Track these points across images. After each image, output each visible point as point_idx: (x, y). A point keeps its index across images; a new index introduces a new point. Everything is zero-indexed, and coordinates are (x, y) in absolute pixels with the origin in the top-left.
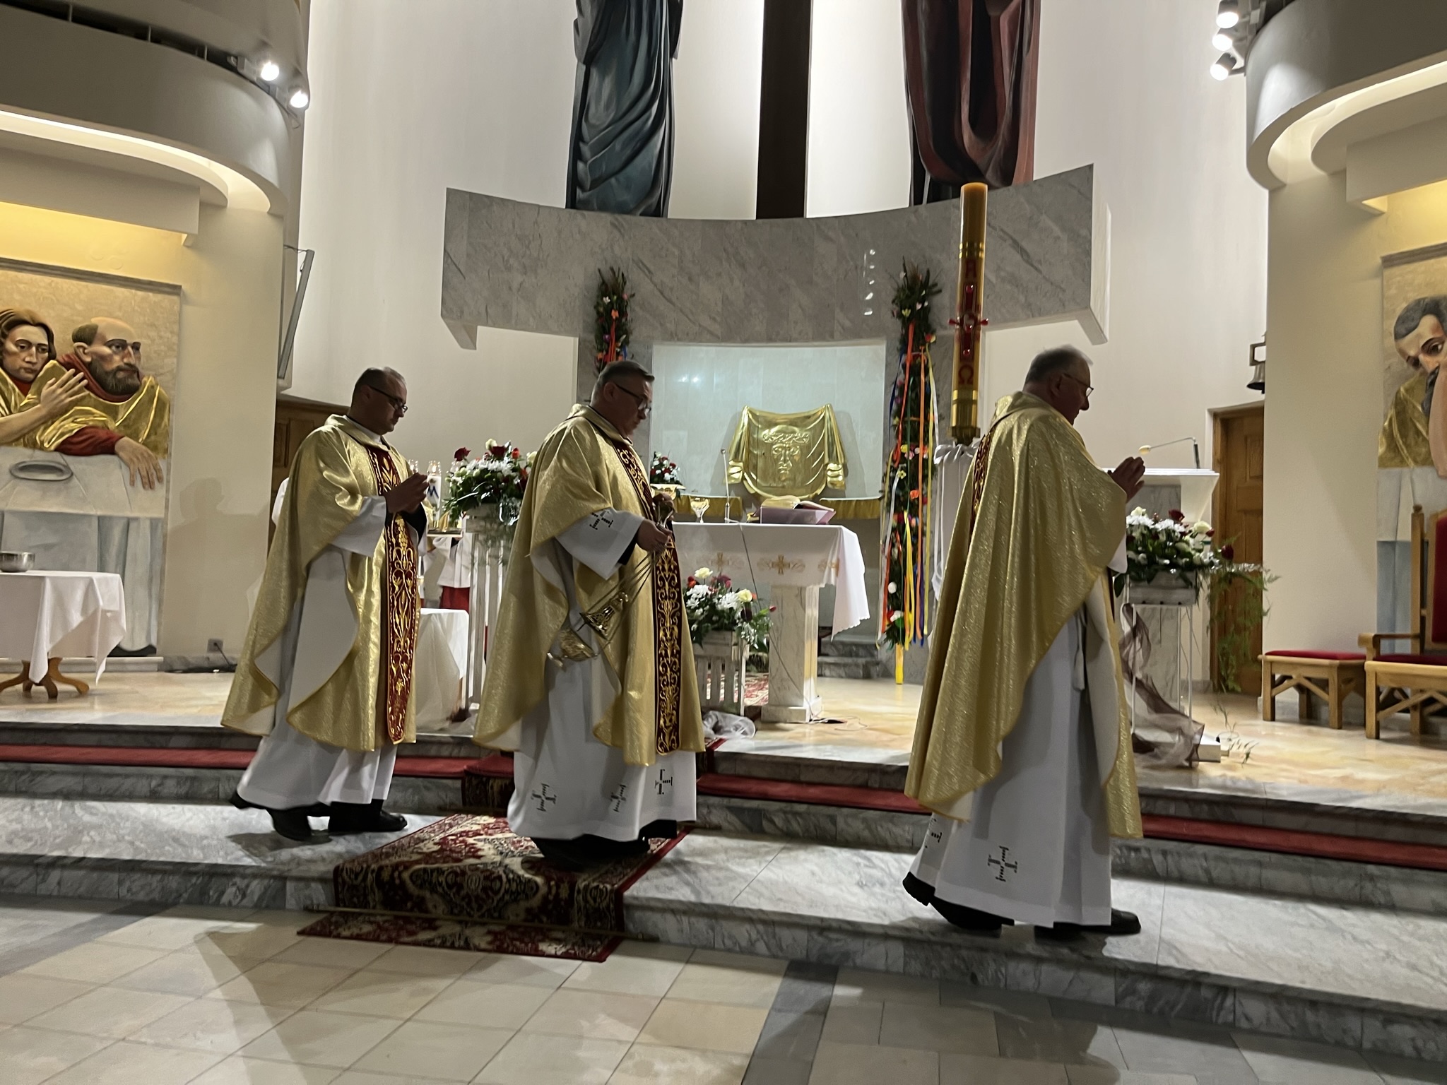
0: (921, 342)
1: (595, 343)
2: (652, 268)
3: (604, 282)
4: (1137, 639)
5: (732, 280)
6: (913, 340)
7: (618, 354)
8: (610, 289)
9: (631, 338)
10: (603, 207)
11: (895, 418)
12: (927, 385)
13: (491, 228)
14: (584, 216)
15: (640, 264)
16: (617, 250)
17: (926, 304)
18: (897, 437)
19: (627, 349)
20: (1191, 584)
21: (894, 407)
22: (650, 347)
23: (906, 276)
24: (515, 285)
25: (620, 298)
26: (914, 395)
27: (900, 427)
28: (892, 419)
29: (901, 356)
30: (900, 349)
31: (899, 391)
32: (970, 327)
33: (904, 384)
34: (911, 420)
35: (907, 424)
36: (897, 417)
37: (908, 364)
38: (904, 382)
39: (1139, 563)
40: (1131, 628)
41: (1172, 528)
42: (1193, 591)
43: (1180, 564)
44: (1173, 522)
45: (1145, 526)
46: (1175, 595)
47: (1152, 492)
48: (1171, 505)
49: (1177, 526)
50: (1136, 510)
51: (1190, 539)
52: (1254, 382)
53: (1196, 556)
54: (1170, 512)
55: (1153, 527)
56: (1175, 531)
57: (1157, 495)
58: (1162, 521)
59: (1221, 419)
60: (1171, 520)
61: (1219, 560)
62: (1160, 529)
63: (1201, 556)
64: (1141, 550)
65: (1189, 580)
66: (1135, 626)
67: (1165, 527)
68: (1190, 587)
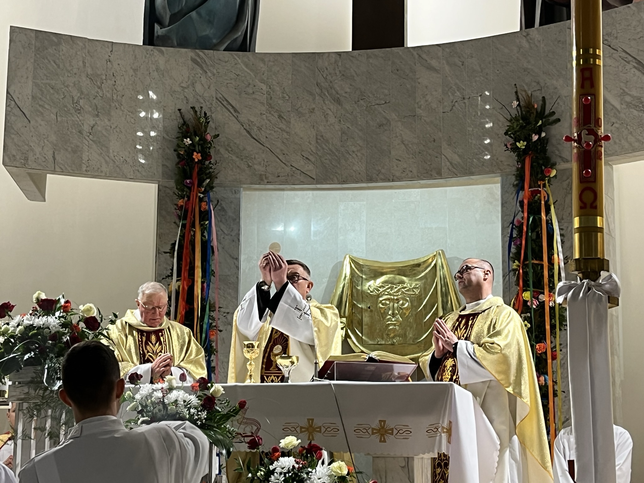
0: (540, 176)
1: (175, 189)
2: (237, 107)
3: (185, 123)
5: (326, 116)
6: (531, 175)
7: (201, 200)
8: (191, 130)
9: (216, 182)
10: (184, 43)
11: (514, 262)
12: (549, 223)
13: (59, 67)
14: (162, 52)
15: (223, 102)
16: (198, 87)
17: (543, 135)
18: (518, 284)
19: (211, 194)
21: (513, 250)
22: (237, 192)
23: (519, 105)
24: (86, 128)
25: (203, 139)
26: (534, 237)
27: (521, 271)
28: (511, 263)
29: (518, 193)
30: (517, 185)
31: (517, 232)
32: (591, 143)
33: (523, 223)
34: (533, 263)
35: (528, 268)
36: (516, 261)
37: (526, 202)
38: (523, 221)
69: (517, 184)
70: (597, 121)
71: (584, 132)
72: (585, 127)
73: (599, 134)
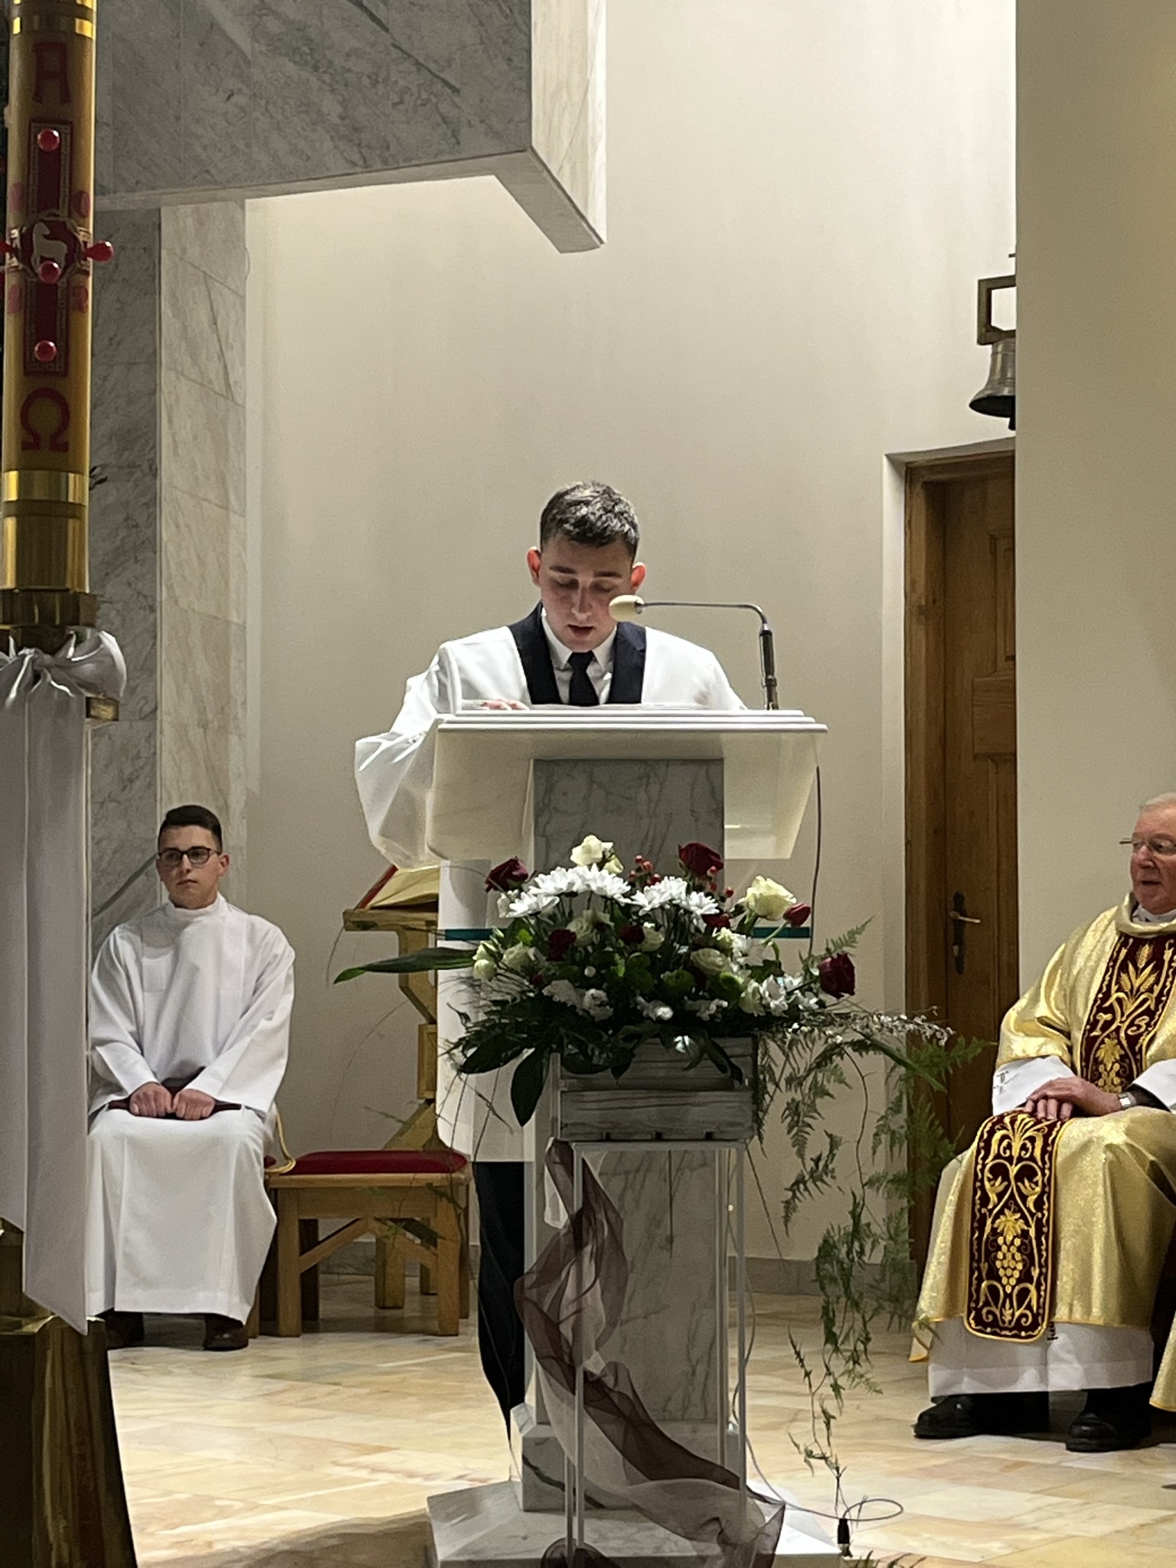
32: (56, 265)
39: (585, 1015)
40: (570, 1216)
41: (684, 903)
42: (747, 1096)
43: (705, 1016)
44: (686, 884)
45: (605, 897)
46: (696, 1109)
47: (641, 778)
48: (696, 820)
49: (696, 897)
50: (583, 844)
51: (735, 937)
52: (988, 392)
53: (750, 990)
54: (681, 851)
55: (628, 901)
56: (691, 913)
57: (654, 788)
58: (654, 881)
59: (927, 485)
60: (680, 879)
61: (815, 1000)
62: (648, 908)
63: (761, 990)
64: (594, 977)
65: (731, 1064)
66: (580, 1212)
67: (662, 901)
68: (737, 1083)
70: (78, 200)
71: (41, 229)
72: (43, 216)
73: (81, 238)
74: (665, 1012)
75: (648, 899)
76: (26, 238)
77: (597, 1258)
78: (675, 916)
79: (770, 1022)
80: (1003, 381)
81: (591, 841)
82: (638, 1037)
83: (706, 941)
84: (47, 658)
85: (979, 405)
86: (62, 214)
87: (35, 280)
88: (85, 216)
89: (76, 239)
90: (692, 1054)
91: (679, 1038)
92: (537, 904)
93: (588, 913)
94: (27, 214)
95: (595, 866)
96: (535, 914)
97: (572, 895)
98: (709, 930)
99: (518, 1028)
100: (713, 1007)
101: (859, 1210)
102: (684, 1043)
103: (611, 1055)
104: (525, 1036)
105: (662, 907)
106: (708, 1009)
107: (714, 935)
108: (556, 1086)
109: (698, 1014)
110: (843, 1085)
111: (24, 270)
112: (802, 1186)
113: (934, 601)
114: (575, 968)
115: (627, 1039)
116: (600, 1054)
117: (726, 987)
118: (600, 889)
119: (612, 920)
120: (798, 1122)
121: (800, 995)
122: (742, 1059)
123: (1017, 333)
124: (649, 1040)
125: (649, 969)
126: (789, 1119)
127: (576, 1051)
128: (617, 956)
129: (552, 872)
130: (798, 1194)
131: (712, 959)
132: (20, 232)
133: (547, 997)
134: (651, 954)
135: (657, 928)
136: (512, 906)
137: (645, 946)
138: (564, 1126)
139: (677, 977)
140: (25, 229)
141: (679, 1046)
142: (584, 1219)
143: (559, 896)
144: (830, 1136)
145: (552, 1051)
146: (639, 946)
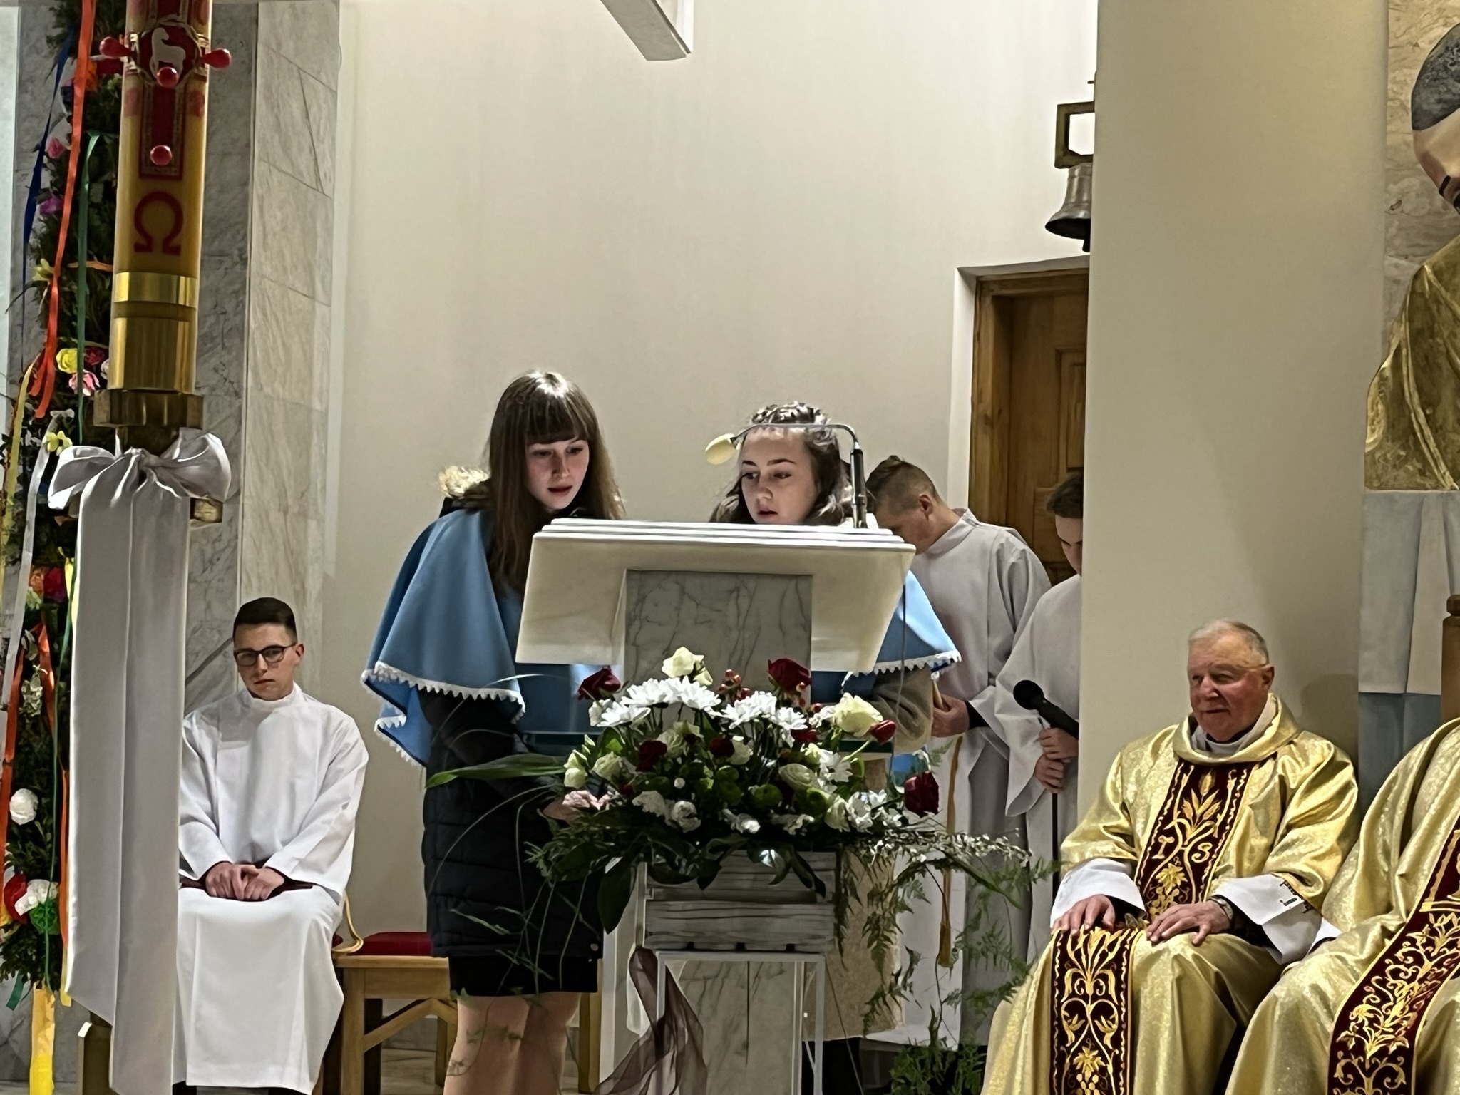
4: (668, 1058)
11: (38, 263)
18: (45, 325)
20: (821, 888)
21: (39, 225)
26: (98, 196)
27: (55, 290)
28: (31, 262)
29: (60, 63)
30: (60, 40)
31: (53, 174)
32: (174, 71)
33: (68, 152)
34: (89, 270)
35: (76, 282)
36: (43, 261)
37: (79, 92)
38: (69, 148)
39: (675, 827)
40: (652, 1024)
41: (773, 718)
42: (829, 910)
43: (792, 831)
44: (775, 699)
45: (696, 710)
46: (779, 922)
47: (731, 592)
48: (784, 634)
49: (785, 712)
50: (676, 655)
51: (822, 752)
52: (1064, 215)
53: (836, 805)
54: (771, 665)
55: (718, 714)
56: (781, 727)
57: (744, 603)
58: (744, 696)
59: (997, 300)
60: (769, 694)
61: (899, 816)
62: (738, 723)
63: (848, 805)
64: (683, 788)
65: (815, 878)
66: (662, 1020)
67: (752, 715)
68: (819, 897)
69: (58, 36)
70: (197, 5)
71: (159, 35)
72: (162, 21)
73: (199, 45)
74: (753, 825)
75: (739, 713)
76: (145, 42)
77: (679, 1064)
78: (763, 730)
79: (853, 838)
80: (1078, 204)
81: (683, 653)
82: (725, 849)
83: (794, 756)
84: (153, 459)
85: (1053, 226)
86: (182, 19)
87: (152, 84)
88: (204, 23)
89: (195, 46)
90: (777, 866)
91: (765, 852)
92: (629, 714)
93: (680, 724)
94: (147, 19)
95: (686, 679)
96: (627, 724)
97: (662, 705)
98: (797, 745)
99: (607, 836)
100: (800, 822)
101: (936, 1025)
102: (770, 856)
103: (697, 866)
104: (612, 844)
105: (751, 721)
106: (794, 823)
107: (802, 750)
108: (642, 894)
109: (785, 829)
110: (923, 901)
111: (142, 74)
112: (881, 1000)
113: (1000, 412)
114: (665, 779)
115: (714, 850)
116: (688, 865)
117: (813, 803)
118: (690, 701)
119: (701, 733)
120: (877, 936)
121: (884, 812)
122: (825, 873)
123: (1095, 159)
124: (734, 853)
125: (738, 781)
126: (870, 932)
127: (663, 861)
128: (706, 769)
129: (645, 683)
130: (876, 1006)
131: (800, 774)
132: (139, 36)
133: (636, 807)
134: (738, 767)
135: (746, 741)
136: (604, 716)
137: (734, 759)
138: (648, 934)
139: (766, 791)
140: (143, 34)
141: (766, 861)
142: (666, 1028)
143: (651, 707)
144: (911, 952)
145: (639, 861)
146: (728, 760)
